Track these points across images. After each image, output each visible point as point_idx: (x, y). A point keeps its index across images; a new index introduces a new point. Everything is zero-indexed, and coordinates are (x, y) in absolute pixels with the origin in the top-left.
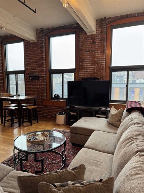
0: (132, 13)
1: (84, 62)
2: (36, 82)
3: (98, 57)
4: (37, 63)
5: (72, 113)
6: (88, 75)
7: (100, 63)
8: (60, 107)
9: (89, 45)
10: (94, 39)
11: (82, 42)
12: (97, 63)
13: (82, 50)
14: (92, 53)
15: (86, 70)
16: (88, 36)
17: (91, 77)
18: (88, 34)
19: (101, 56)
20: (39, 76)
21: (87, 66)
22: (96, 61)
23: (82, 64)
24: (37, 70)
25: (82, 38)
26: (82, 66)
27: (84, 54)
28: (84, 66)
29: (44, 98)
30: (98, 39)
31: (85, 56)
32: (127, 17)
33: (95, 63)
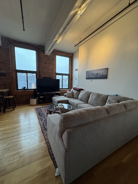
0: (64, 51)
1: (44, 68)
2: (3, 77)
3: (51, 67)
4: (3, 63)
5: (41, 97)
6: (46, 76)
7: (52, 70)
8: (27, 95)
9: (46, 60)
10: (48, 58)
11: (42, 57)
12: (51, 70)
13: (42, 62)
14: (48, 65)
15: (45, 73)
16: (45, 55)
17: (48, 77)
18: (45, 54)
19: (53, 67)
20: (6, 73)
21: (45, 71)
22: (50, 69)
23: (42, 69)
24: (4, 68)
25: (42, 55)
26: (42, 70)
27: (43, 64)
28: (44, 71)
29: (12, 90)
30: (51, 58)
31: (44, 65)
32: (62, 52)
33: (50, 70)
